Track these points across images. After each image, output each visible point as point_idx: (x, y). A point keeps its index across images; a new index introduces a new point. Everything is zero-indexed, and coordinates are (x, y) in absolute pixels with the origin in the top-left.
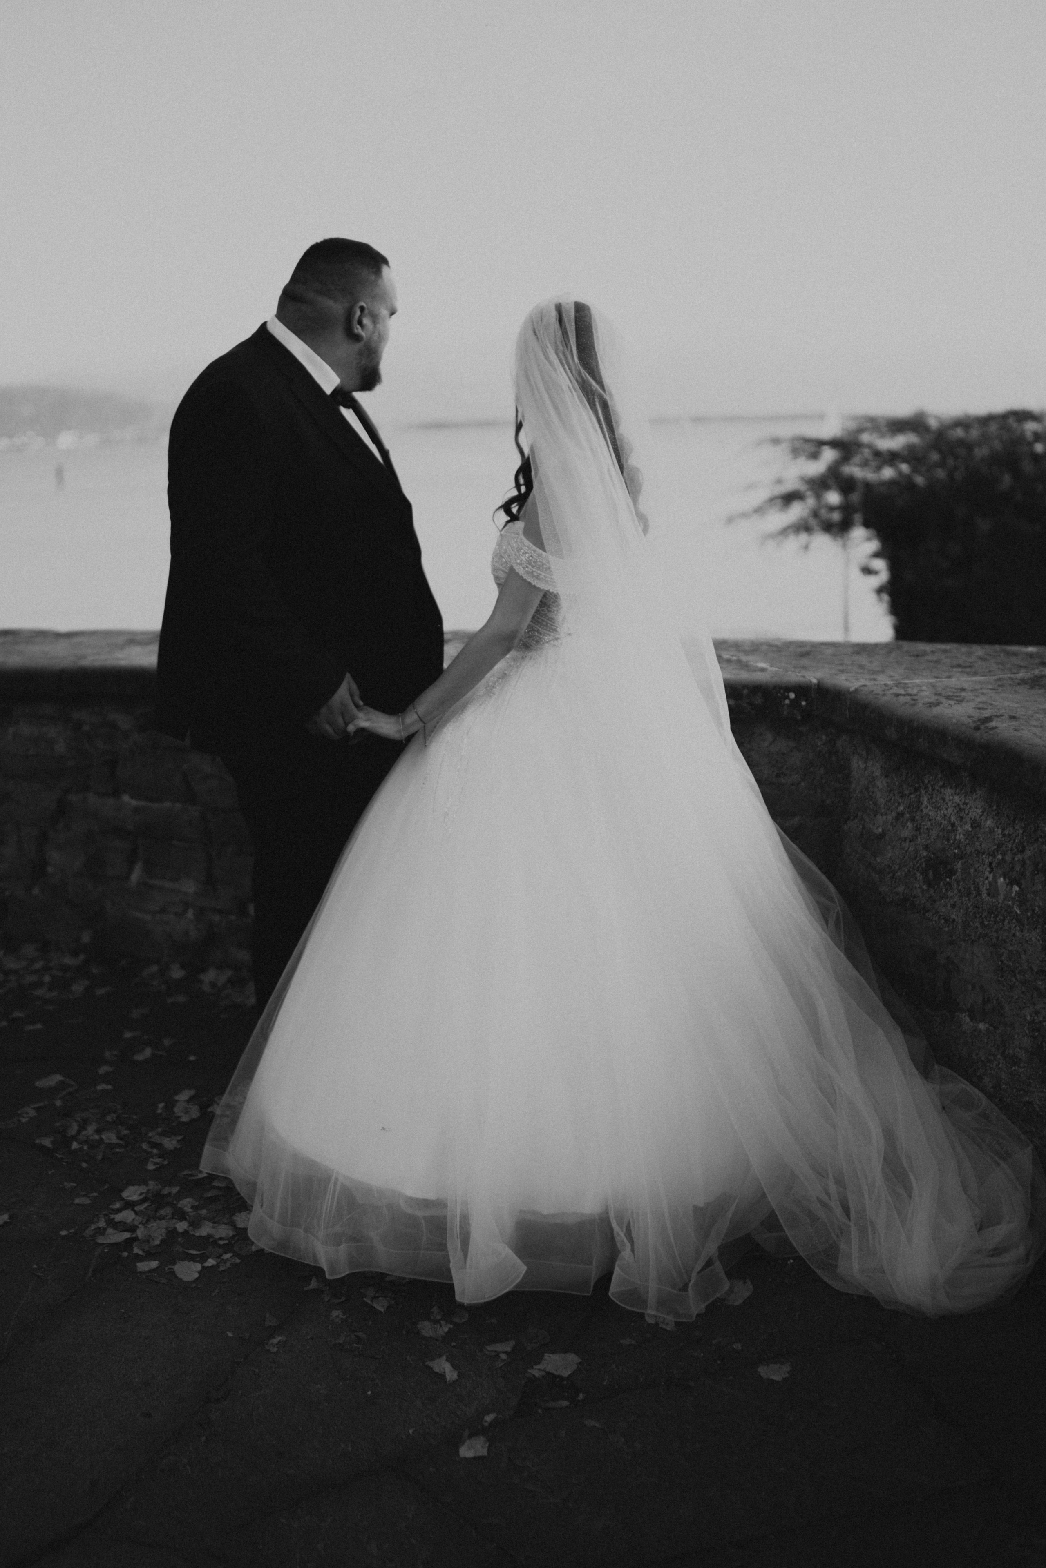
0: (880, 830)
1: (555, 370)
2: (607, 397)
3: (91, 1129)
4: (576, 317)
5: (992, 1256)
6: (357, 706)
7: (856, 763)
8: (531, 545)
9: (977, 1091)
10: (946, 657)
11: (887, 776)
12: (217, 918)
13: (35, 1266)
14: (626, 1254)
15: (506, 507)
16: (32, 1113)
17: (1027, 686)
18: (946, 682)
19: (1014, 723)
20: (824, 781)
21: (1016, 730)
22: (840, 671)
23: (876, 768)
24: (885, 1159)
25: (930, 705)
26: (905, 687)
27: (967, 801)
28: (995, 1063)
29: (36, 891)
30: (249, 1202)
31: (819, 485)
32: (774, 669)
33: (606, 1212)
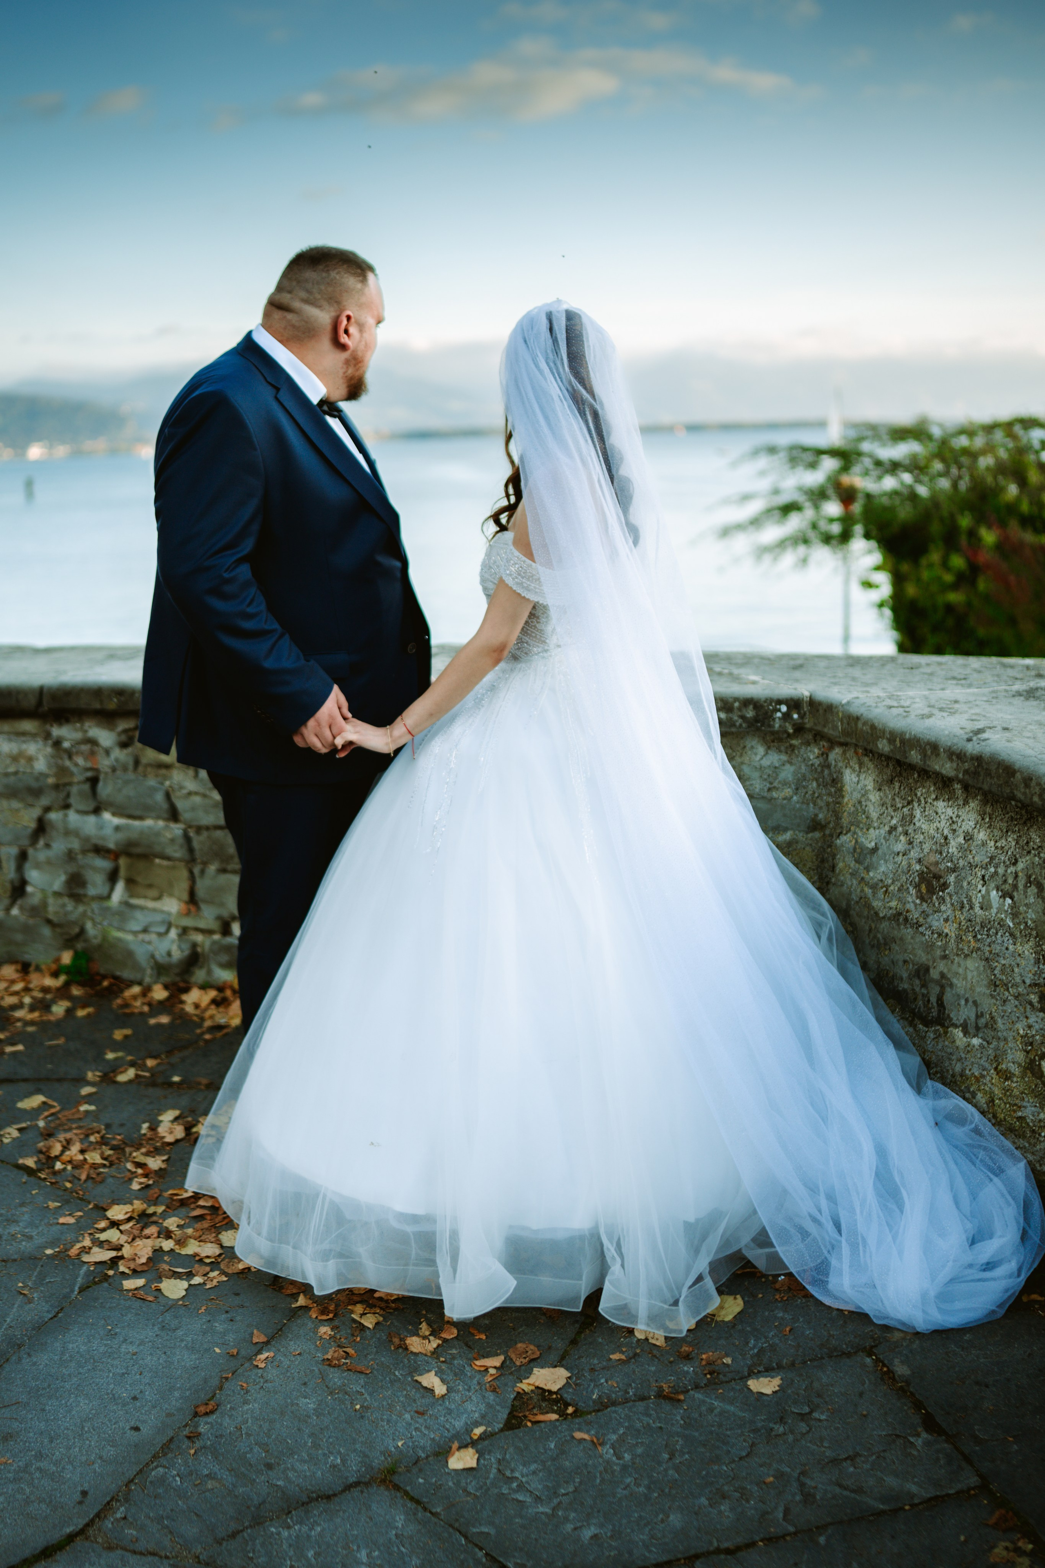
0: (873, 844)
1: (545, 379)
2: (598, 407)
3: (75, 1149)
4: (567, 326)
5: (984, 1270)
6: (345, 719)
7: (849, 777)
8: (521, 556)
9: (970, 1106)
10: (942, 670)
11: (880, 790)
12: (199, 938)
13: (20, 1285)
14: (615, 1269)
15: (496, 518)
16: (15, 1134)
17: (1022, 698)
18: (940, 694)
19: (1007, 734)
20: (816, 795)
21: (1008, 741)
22: (832, 683)
23: (868, 781)
24: (877, 1174)
25: (923, 717)
26: (898, 698)
27: (960, 814)
28: (988, 1078)
29: (15, 911)
30: (236, 1221)
31: (818, 495)
32: (766, 682)
33: (597, 1226)
